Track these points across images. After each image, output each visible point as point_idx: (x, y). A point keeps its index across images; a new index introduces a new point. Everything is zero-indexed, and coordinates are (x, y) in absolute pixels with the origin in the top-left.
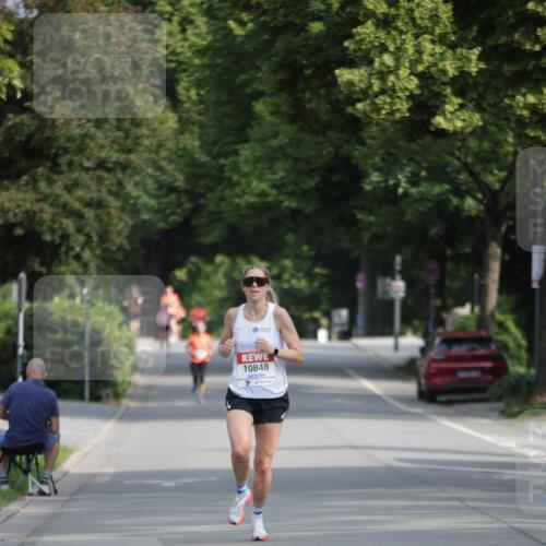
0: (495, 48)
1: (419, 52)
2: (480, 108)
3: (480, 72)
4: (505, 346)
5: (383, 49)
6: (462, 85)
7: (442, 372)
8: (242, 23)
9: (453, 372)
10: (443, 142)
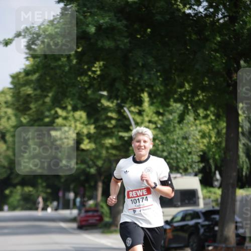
0: (99, 126)
1: (76, 127)
2: (95, 143)
3: (95, 133)
4: (102, 213)
5: (65, 126)
6: (89, 136)
7: (84, 221)
8: (25, 119)
9: (87, 221)
10: (84, 153)
